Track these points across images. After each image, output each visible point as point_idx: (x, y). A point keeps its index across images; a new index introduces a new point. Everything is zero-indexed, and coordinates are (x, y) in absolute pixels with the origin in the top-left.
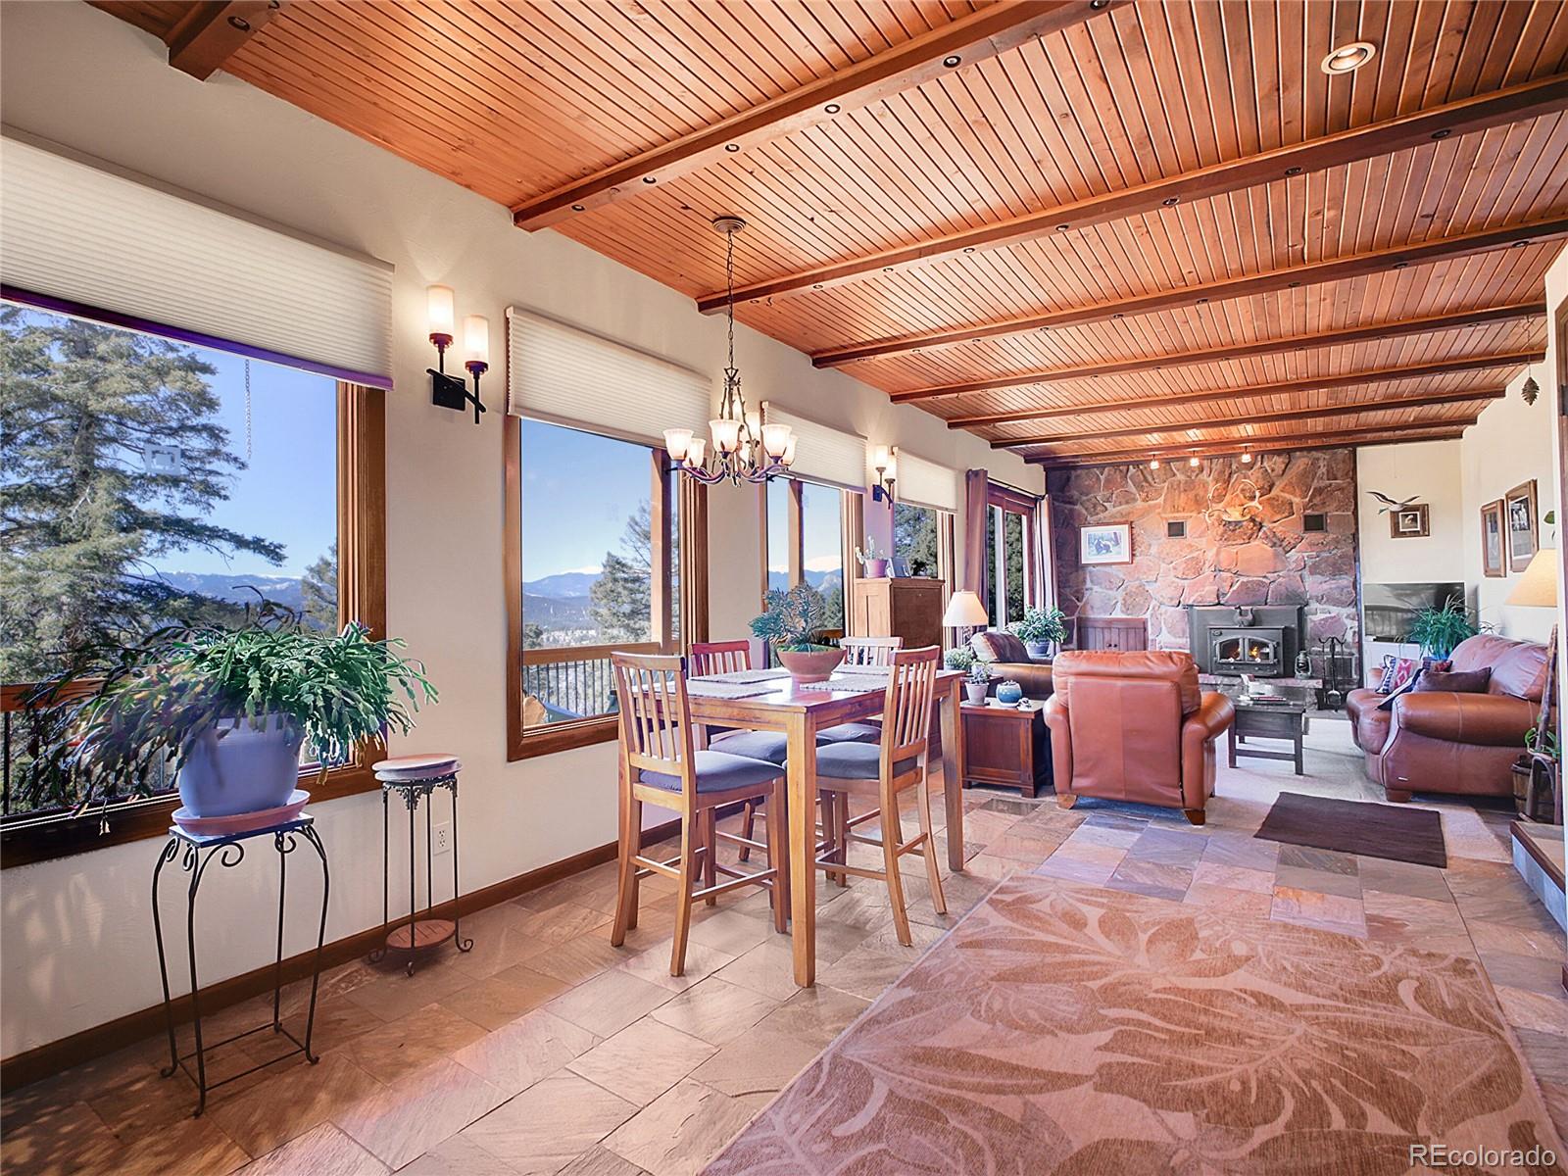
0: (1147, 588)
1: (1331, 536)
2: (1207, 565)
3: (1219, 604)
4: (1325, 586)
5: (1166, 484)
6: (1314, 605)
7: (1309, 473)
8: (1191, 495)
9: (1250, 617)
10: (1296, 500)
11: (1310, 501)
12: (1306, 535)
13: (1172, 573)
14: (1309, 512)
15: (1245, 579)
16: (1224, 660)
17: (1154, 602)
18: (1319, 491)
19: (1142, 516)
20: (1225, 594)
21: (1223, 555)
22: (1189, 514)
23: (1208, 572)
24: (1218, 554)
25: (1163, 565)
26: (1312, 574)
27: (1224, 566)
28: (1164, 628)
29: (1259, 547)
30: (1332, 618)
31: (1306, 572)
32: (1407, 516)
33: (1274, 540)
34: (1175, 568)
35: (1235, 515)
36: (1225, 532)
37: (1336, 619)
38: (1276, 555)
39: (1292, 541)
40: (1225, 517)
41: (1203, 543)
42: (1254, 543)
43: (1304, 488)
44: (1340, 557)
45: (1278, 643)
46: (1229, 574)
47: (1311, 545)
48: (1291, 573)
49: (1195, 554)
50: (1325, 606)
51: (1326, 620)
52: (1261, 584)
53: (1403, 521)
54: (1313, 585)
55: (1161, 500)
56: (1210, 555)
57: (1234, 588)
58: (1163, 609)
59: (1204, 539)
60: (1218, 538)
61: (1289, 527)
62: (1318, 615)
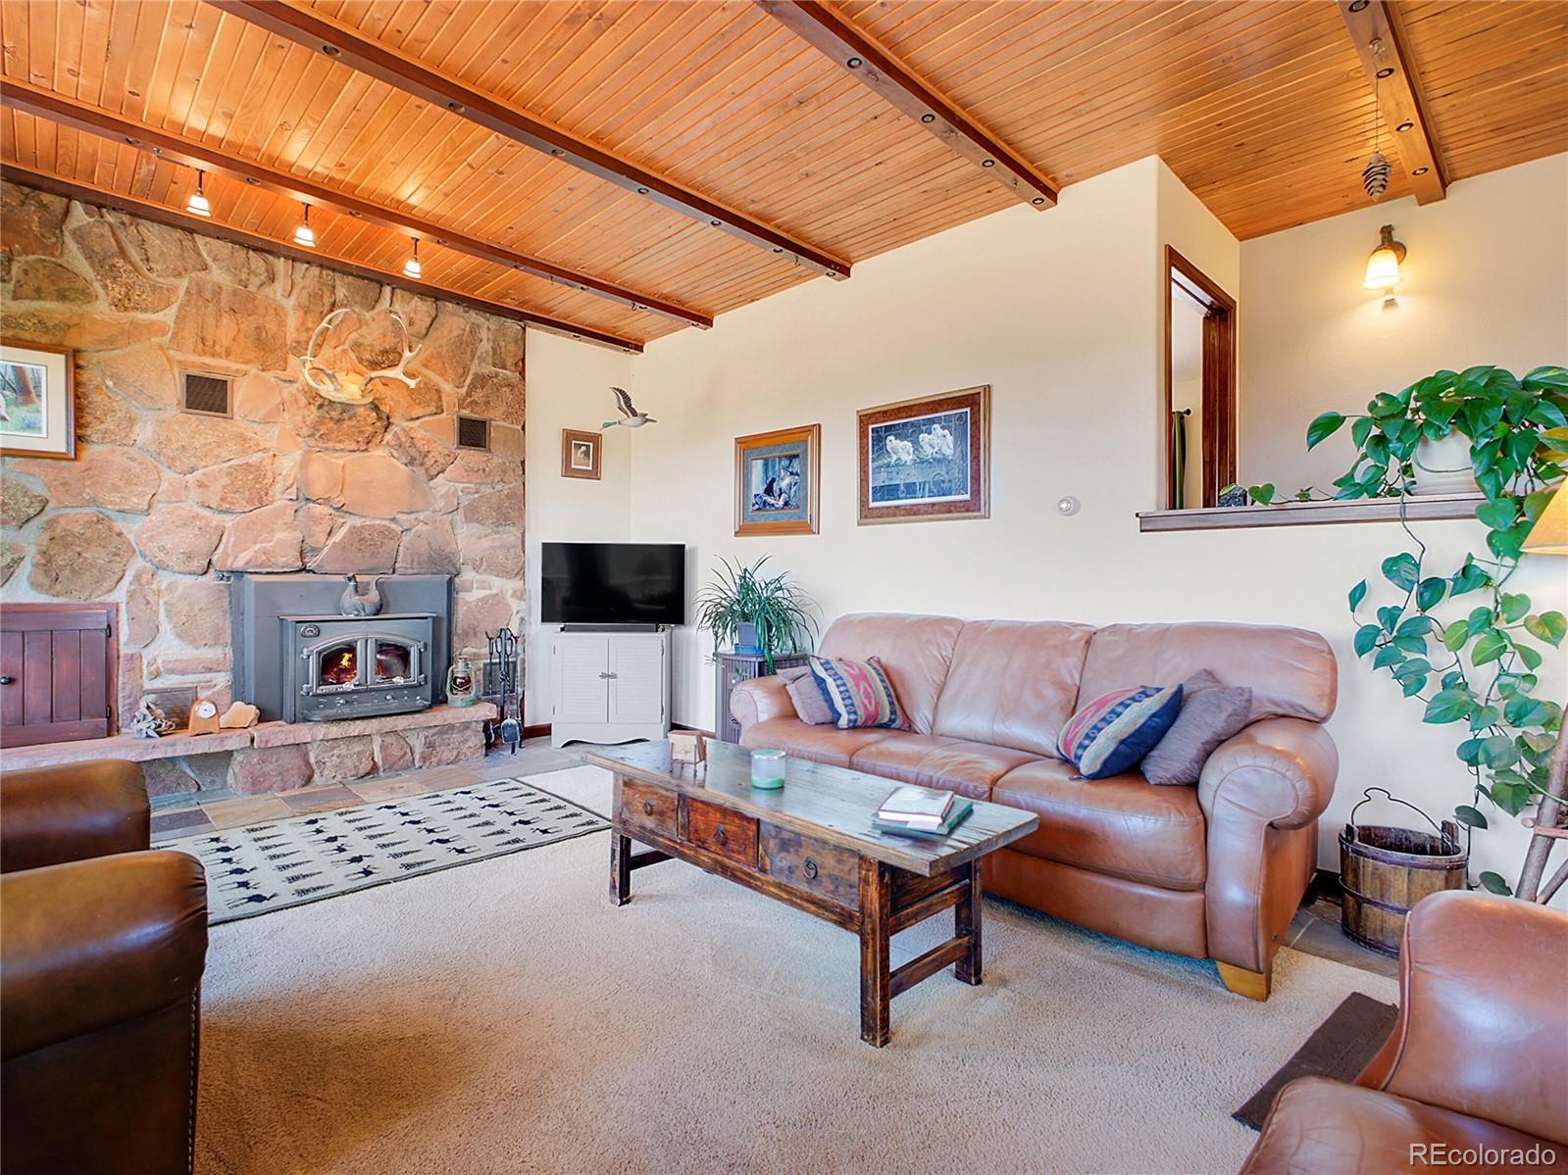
0: (119, 525)
1: (497, 460)
2: (279, 486)
3: (303, 570)
4: (486, 543)
5: (183, 284)
6: (467, 575)
7: (466, 345)
8: (248, 324)
9: (374, 596)
10: (447, 388)
11: (469, 394)
12: (462, 452)
13: (195, 494)
14: (466, 413)
15: (357, 522)
16: (325, 689)
17: (137, 564)
18: (481, 381)
19: (111, 342)
20: (315, 550)
21: (316, 469)
22: (242, 367)
23: (280, 500)
24: (304, 464)
25: (168, 475)
26: (468, 520)
27: (318, 490)
28: (166, 626)
29: (382, 462)
30: (495, 596)
31: (459, 517)
32: (580, 446)
33: (413, 451)
34: (201, 485)
35: (350, 389)
36: (321, 421)
37: (498, 599)
38: (413, 481)
39: (441, 460)
40: (327, 389)
41: (271, 436)
42: (378, 452)
43: (460, 370)
44: (508, 496)
45: (425, 646)
46: (326, 510)
47: (469, 470)
48: (438, 516)
49: (254, 458)
50: (484, 577)
51: (485, 600)
52: (386, 533)
53: (576, 453)
54: (468, 540)
55: (168, 316)
56: (288, 465)
57: (337, 537)
58: (164, 579)
59: (276, 430)
60: (305, 431)
61: (437, 434)
62: (475, 591)
